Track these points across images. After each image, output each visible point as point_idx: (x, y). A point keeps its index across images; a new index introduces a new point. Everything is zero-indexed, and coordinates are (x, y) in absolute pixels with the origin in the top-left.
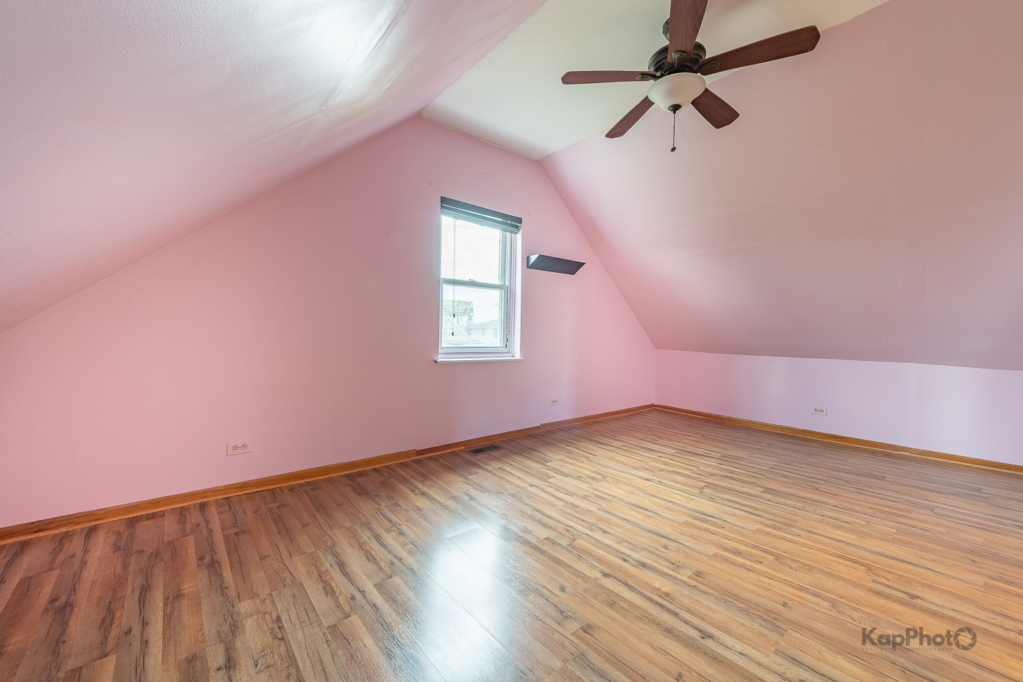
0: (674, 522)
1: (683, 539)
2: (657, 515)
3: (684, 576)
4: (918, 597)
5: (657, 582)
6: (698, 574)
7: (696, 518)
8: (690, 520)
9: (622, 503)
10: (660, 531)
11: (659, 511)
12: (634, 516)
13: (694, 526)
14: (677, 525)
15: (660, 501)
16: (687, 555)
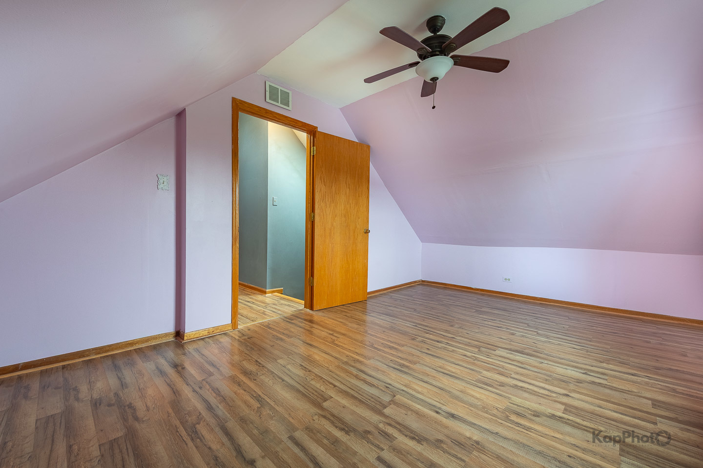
0: (423, 364)
1: (419, 353)
2: (435, 369)
3: (420, 339)
4: (330, 334)
5: (431, 337)
6: (414, 339)
7: (407, 367)
8: (411, 366)
9: (466, 379)
10: (432, 358)
11: (434, 373)
12: (452, 368)
13: (410, 362)
14: (421, 362)
15: (434, 383)
16: (417, 346)
